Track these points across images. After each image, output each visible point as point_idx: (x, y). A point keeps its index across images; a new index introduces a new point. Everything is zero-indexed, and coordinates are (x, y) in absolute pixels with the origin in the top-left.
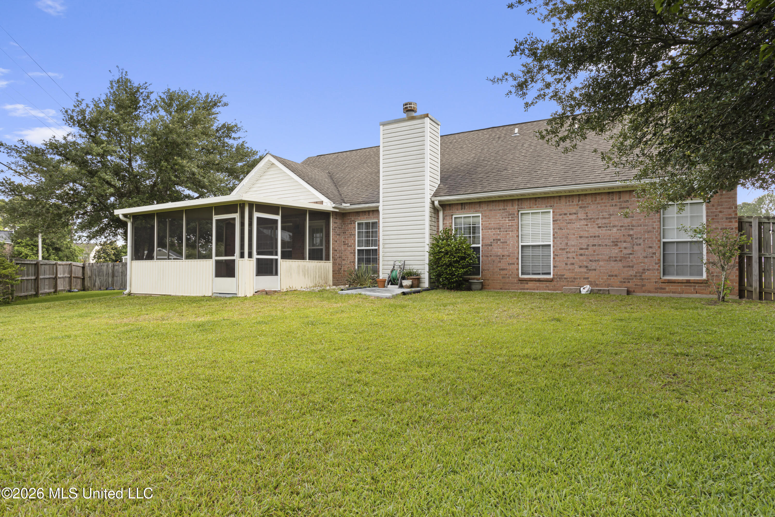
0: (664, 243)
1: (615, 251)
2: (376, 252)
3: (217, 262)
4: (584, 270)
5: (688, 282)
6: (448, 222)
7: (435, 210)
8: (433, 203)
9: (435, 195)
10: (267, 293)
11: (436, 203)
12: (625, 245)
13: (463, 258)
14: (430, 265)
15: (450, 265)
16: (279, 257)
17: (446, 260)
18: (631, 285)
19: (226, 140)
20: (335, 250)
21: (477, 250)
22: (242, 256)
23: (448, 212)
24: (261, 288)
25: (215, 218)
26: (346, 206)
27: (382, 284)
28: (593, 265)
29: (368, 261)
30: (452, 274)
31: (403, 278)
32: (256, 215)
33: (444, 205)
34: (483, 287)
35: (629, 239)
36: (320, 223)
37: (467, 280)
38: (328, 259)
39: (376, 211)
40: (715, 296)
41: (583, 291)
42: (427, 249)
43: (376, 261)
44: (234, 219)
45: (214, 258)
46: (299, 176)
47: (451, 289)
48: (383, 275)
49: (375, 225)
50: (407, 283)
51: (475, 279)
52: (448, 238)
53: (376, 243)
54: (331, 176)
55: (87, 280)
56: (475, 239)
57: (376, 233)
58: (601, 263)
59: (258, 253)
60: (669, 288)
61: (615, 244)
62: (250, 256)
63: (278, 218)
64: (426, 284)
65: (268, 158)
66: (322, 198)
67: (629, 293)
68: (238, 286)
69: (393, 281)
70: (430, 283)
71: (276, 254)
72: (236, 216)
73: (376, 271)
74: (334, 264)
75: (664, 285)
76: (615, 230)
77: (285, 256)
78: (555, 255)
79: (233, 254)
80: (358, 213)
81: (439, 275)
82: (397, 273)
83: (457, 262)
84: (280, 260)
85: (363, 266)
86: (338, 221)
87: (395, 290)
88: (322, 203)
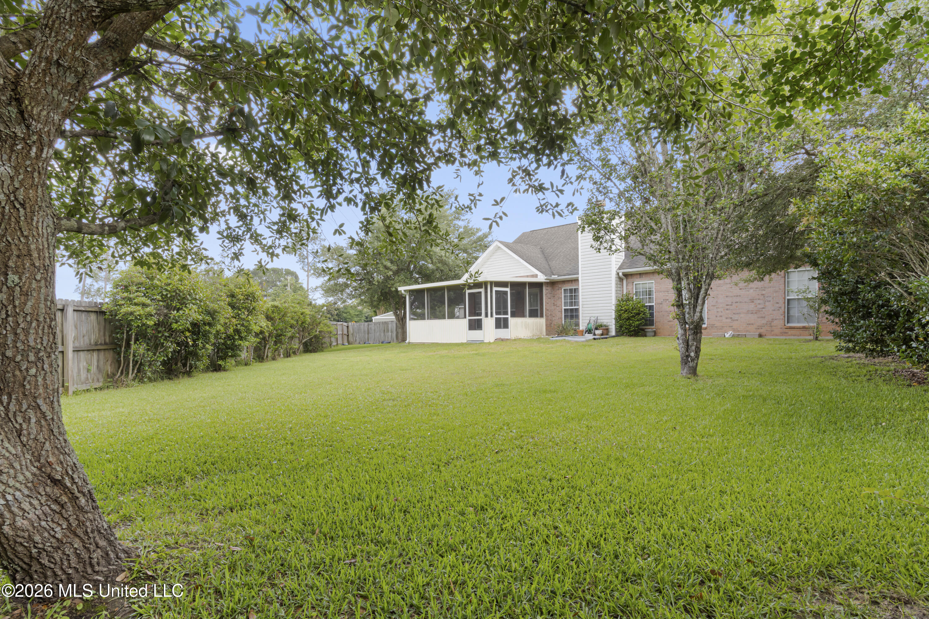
0: (788, 300)
1: (752, 307)
2: (577, 310)
3: (470, 320)
4: (729, 320)
5: (804, 328)
6: (630, 287)
7: (621, 280)
8: (618, 274)
9: (620, 268)
10: (502, 340)
11: (621, 274)
12: (759, 301)
13: (639, 314)
14: (616, 319)
15: (629, 319)
16: (509, 316)
17: (625, 315)
18: (762, 331)
19: (456, 222)
20: (547, 310)
21: (651, 307)
22: (486, 316)
23: (630, 280)
24: (498, 337)
25: (468, 292)
26: (555, 277)
27: (582, 333)
28: (736, 317)
29: (572, 317)
30: (630, 325)
31: (596, 329)
32: (495, 289)
33: (626, 275)
34: (655, 334)
35: (762, 297)
36: (537, 290)
37: (643, 330)
38: (542, 316)
39: (577, 280)
40: (812, 337)
41: (727, 336)
42: (614, 308)
43: (577, 317)
44: (480, 293)
45: (468, 318)
46: (520, 256)
47: (631, 336)
48: (582, 327)
49: (576, 290)
50: (598, 332)
51: (649, 329)
52: (628, 300)
53: (576, 303)
54: (543, 252)
55: (350, 336)
56: (650, 300)
57: (576, 297)
58: (742, 315)
59: (497, 314)
60: (790, 332)
61: (752, 301)
62: (492, 316)
63: (508, 290)
64: (613, 333)
65: (497, 243)
66: (536, 272)
67: (760, 336)
68: (484, 336)
69: (589, 331)
70: (616, 332)
71: (507, 314)
72: (482, 290)
73: (577, 324)
74: (547, 320)
75: (787, 330)
76: (752, 291)
77: (513, 315)
78: (708, 310)
79: (480, 314)
80: (564, 282)
81: (621, 327)
82: (592, 326)
83: (633, 316)
84: (510, 319)
85: (568, 320)
86: (549, 288)
87: (591, 336)
88: (536, 276)
